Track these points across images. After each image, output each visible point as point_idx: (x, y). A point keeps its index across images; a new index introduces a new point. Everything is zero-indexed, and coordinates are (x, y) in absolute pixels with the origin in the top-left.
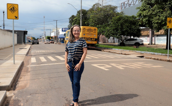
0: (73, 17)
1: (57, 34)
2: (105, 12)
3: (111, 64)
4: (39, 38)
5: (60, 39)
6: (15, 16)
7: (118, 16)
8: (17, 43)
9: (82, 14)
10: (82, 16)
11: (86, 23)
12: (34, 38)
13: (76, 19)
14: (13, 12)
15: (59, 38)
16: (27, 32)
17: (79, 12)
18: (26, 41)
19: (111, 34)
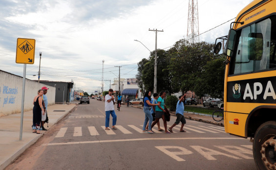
0: (144, 61)
1: (119, 88)
2: (195, 53)
3: (193, 147)
4: (94, 94)
5: (124, 96)
6: (29, 59)
7: (216, 60)
8: (56, 101)
9: (158, 57)
10: (158, 59)
11: (164, 71)
12: (86, 94)
13: (149, 65)
14: (25, 52)
15: (122, 94)
16: (73, 84)
17: (153, 54)
18: (72, 98)
19: (204, 89)
